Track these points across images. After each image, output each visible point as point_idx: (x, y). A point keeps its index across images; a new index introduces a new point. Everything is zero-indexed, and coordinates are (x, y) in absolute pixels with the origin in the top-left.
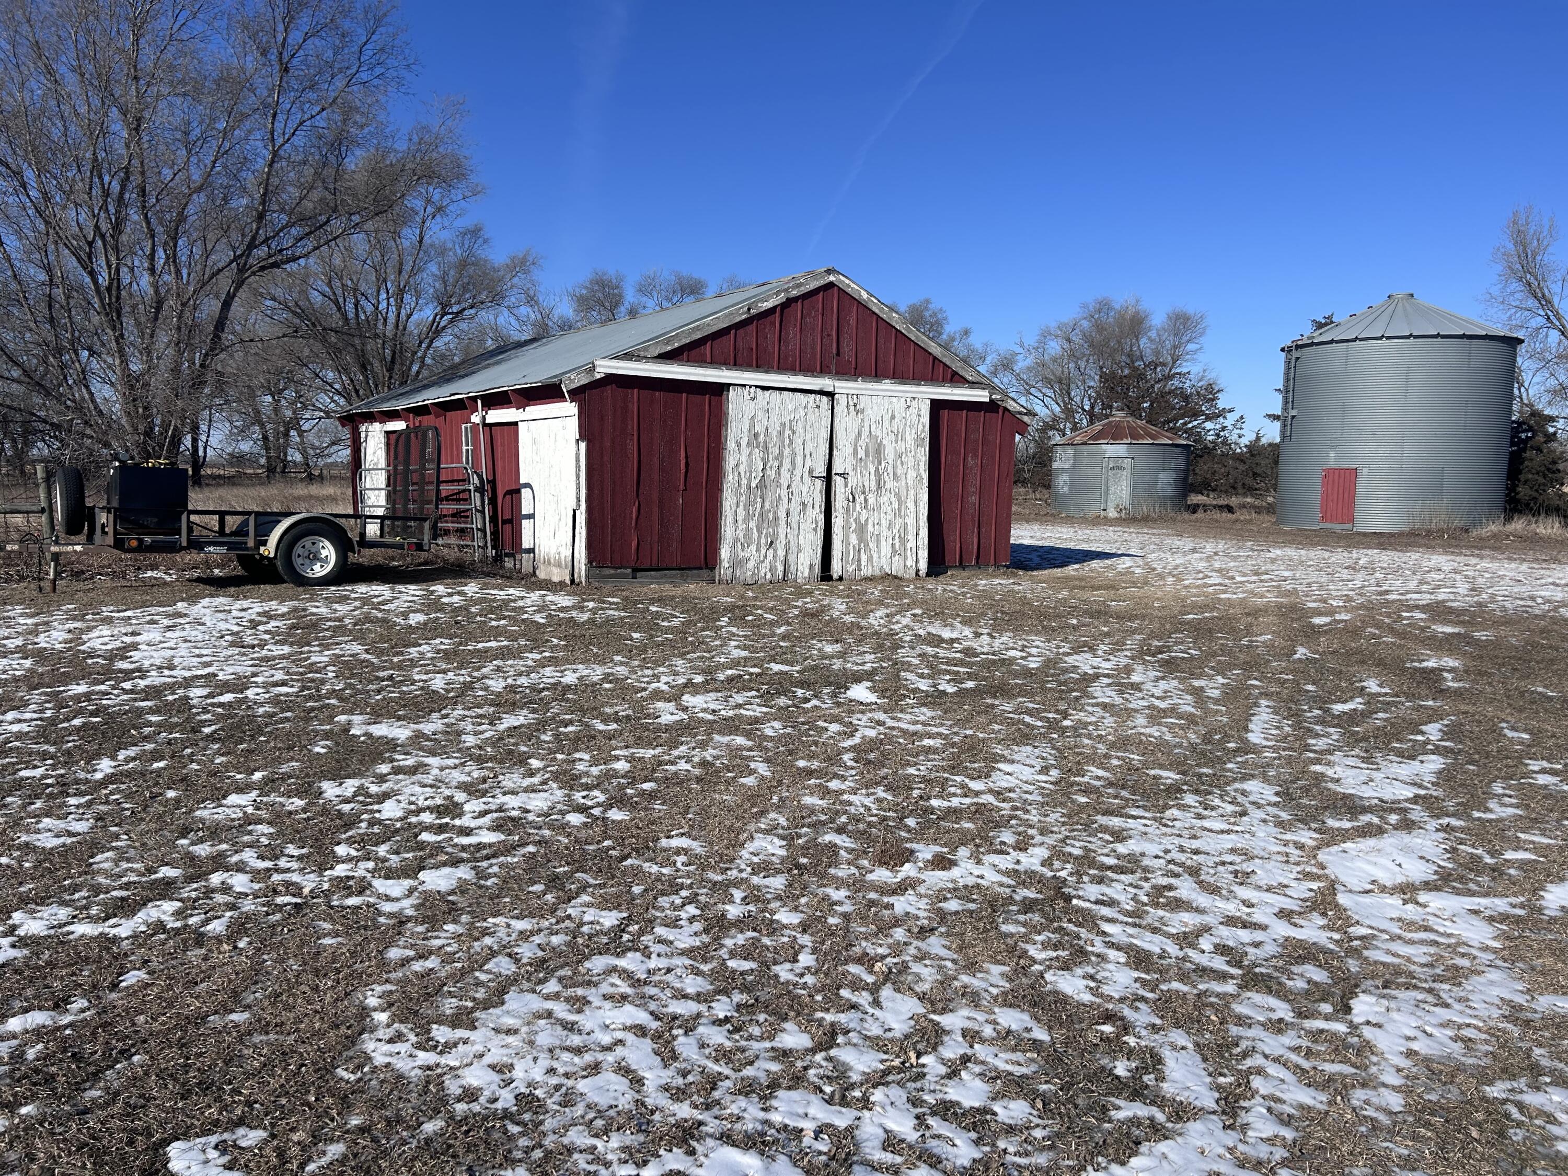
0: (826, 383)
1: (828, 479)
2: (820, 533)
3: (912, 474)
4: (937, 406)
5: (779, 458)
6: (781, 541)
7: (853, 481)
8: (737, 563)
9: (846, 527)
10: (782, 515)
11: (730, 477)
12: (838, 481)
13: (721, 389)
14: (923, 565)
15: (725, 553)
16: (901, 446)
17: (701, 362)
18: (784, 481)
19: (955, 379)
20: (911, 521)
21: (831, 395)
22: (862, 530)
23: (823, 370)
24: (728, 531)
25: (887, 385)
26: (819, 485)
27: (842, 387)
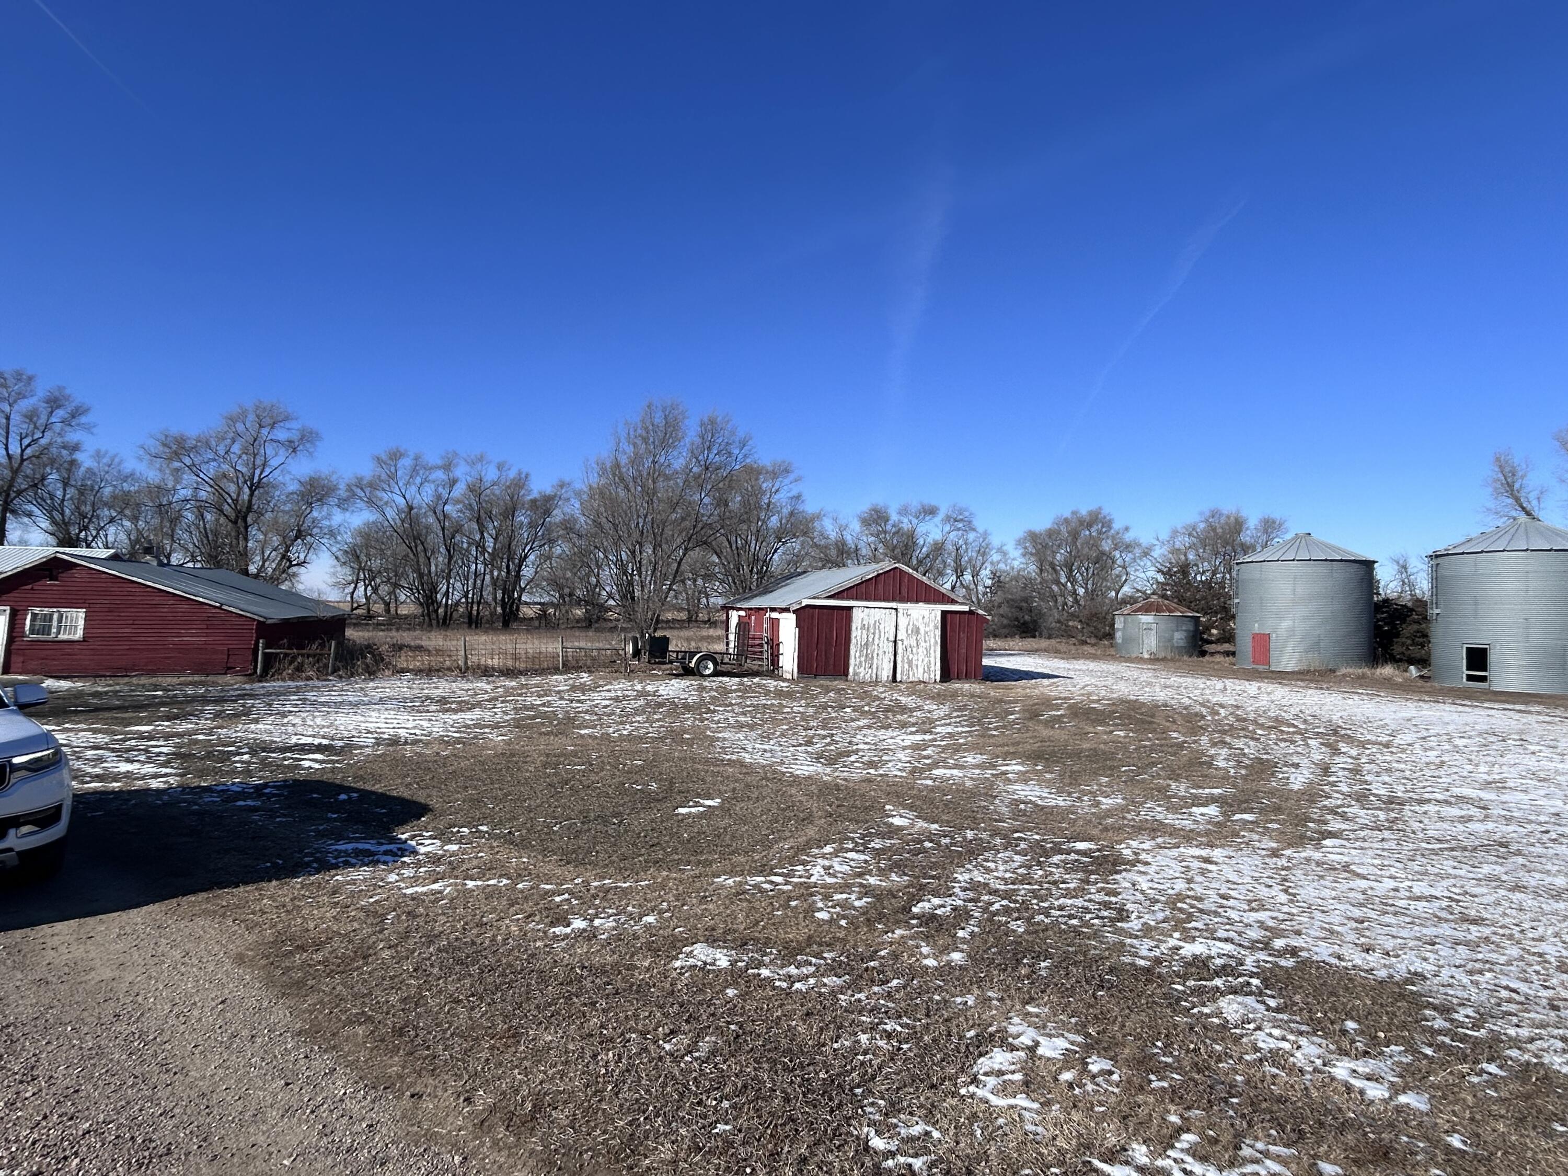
0: (894, 605)
1: (895, 642)
2: (892, 664)
3: (933, 641)
4: (944, 614)
5: (874, 634)
6: (874, 666)
7: (906, 643)
8: (856, 674)
9: (903, 661)
10: (875, 655)
11: (853, 641)
12: (899, 643)
13: (850, 609)
14: (938, 678)
15: (851, 670)
16: (927, 629)
17: (843, 599)
18: (876, 642)
19: (953, 602)
20: (932, 660)
21: (896, 609)
22: (910, 663)
23: (893, 600)
24: (852, 661)
25: (921, 604)
26: (891, 644)
27: (900, 606)
